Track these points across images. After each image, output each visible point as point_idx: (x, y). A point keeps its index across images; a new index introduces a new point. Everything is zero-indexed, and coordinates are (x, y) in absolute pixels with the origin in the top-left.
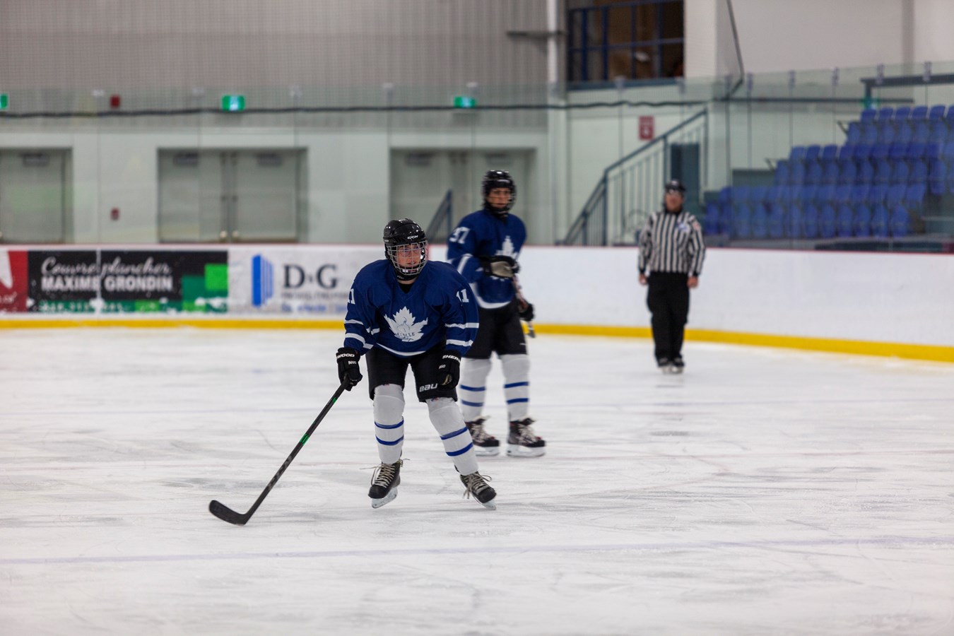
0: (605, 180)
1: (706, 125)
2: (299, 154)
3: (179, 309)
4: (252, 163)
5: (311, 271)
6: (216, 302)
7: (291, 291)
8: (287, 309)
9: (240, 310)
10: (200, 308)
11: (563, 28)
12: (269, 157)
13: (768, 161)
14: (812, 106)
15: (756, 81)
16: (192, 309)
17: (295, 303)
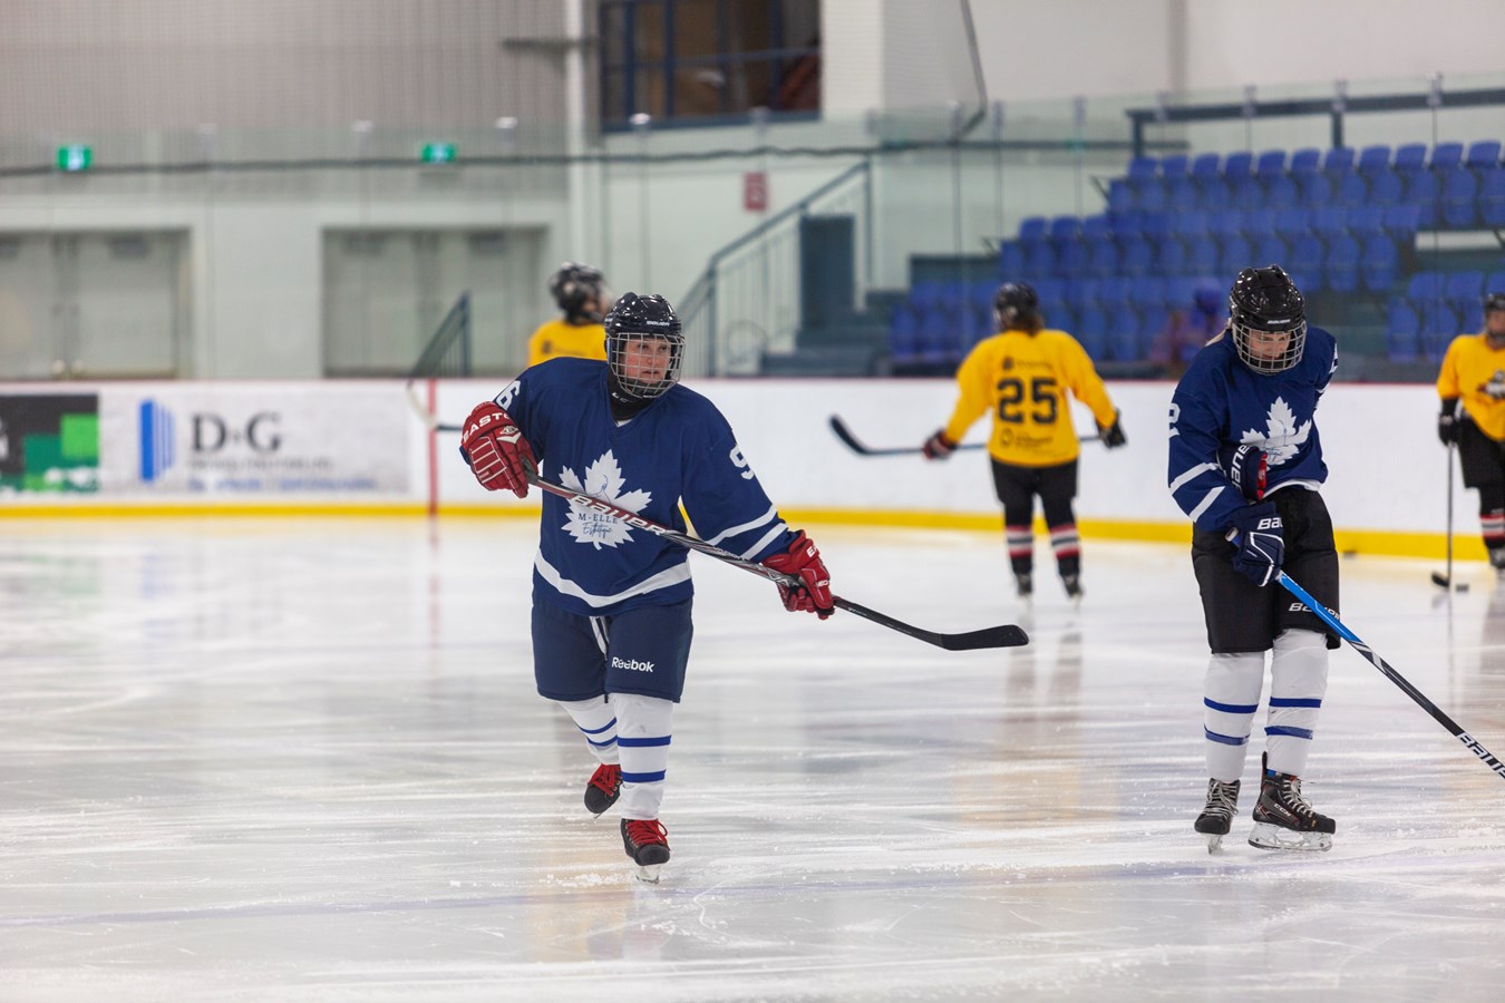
0: (711, 274)
1: (868, 187)
2: (176, 238)
3: (19, 487)
4: (100, 253)
5: (237, 423)
6: (80, 476)
7: (204, 456)
8: (197, 486)
9: (119, 488)
10: (52, 487)
11: (594, 31)
12: (129, 243)
13: (987, 242)
14: (1032, 156)
15: (1010, 115)
16: (39, 488)
17: (211, 477)
